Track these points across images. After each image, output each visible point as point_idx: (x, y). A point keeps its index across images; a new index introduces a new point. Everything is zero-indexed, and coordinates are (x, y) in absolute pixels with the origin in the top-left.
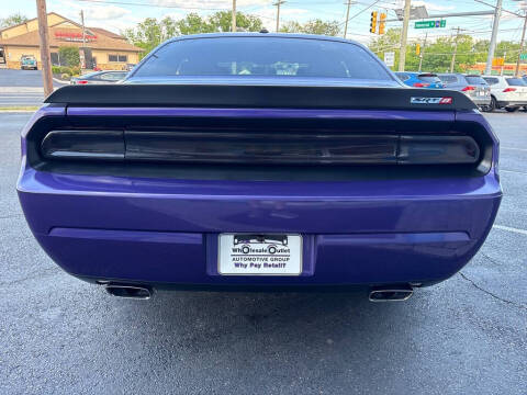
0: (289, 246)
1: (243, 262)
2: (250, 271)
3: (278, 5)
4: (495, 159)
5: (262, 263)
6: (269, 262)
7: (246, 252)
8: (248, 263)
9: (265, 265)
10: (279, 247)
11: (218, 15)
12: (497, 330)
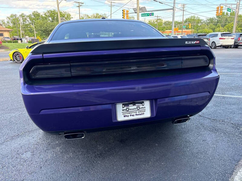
0: (145, 106)
1: (127, 115)
2: (130, 118)
3: (79, 6)
4: (214, 63)
5: (135, 114)
6: (138, 113)
7: (127, 110)
8: (129, 115)
9: (136, 115)
10: (141, 107)
11: (48, 12)
12: (215, 130)
